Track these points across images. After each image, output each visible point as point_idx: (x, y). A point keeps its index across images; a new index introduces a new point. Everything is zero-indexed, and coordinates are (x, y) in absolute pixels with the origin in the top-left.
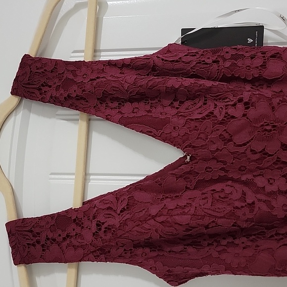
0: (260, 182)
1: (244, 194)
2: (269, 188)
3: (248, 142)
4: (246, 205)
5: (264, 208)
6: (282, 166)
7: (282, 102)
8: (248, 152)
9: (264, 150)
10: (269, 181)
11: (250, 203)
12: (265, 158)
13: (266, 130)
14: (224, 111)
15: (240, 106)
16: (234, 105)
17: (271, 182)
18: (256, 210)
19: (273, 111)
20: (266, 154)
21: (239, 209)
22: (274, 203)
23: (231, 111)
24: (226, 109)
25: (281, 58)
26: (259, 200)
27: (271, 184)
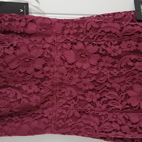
0: (25, 88)
1: (16, 94)
2: (29, 91)
3: (17, 68)
4: (16, 100)
5: (26, 101)
6: (35, 79)
7: (34, 47)
8: (17, 73)
9: (26, 71)
10: (29, 87)
11: (19, 99)
12: (27, 76)
13: (26, 61)
14: (3, 51)
15: (11, 48)
16: (8, 48)
17: (30, 88)
18: (22, 102)
19: (29, 52)
20: (27, 74)
21: (13, 103)
22: (31, 99)
23: (7, 51)
24: (4, 50)
25: (35, 22)
26: (24, 98)
27: (30, 89)
